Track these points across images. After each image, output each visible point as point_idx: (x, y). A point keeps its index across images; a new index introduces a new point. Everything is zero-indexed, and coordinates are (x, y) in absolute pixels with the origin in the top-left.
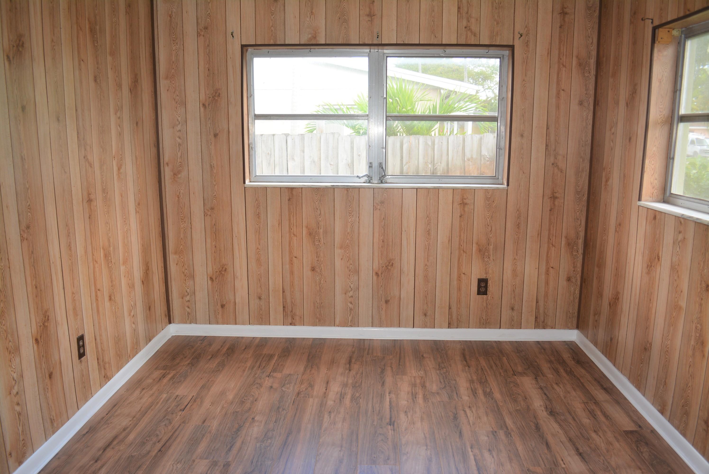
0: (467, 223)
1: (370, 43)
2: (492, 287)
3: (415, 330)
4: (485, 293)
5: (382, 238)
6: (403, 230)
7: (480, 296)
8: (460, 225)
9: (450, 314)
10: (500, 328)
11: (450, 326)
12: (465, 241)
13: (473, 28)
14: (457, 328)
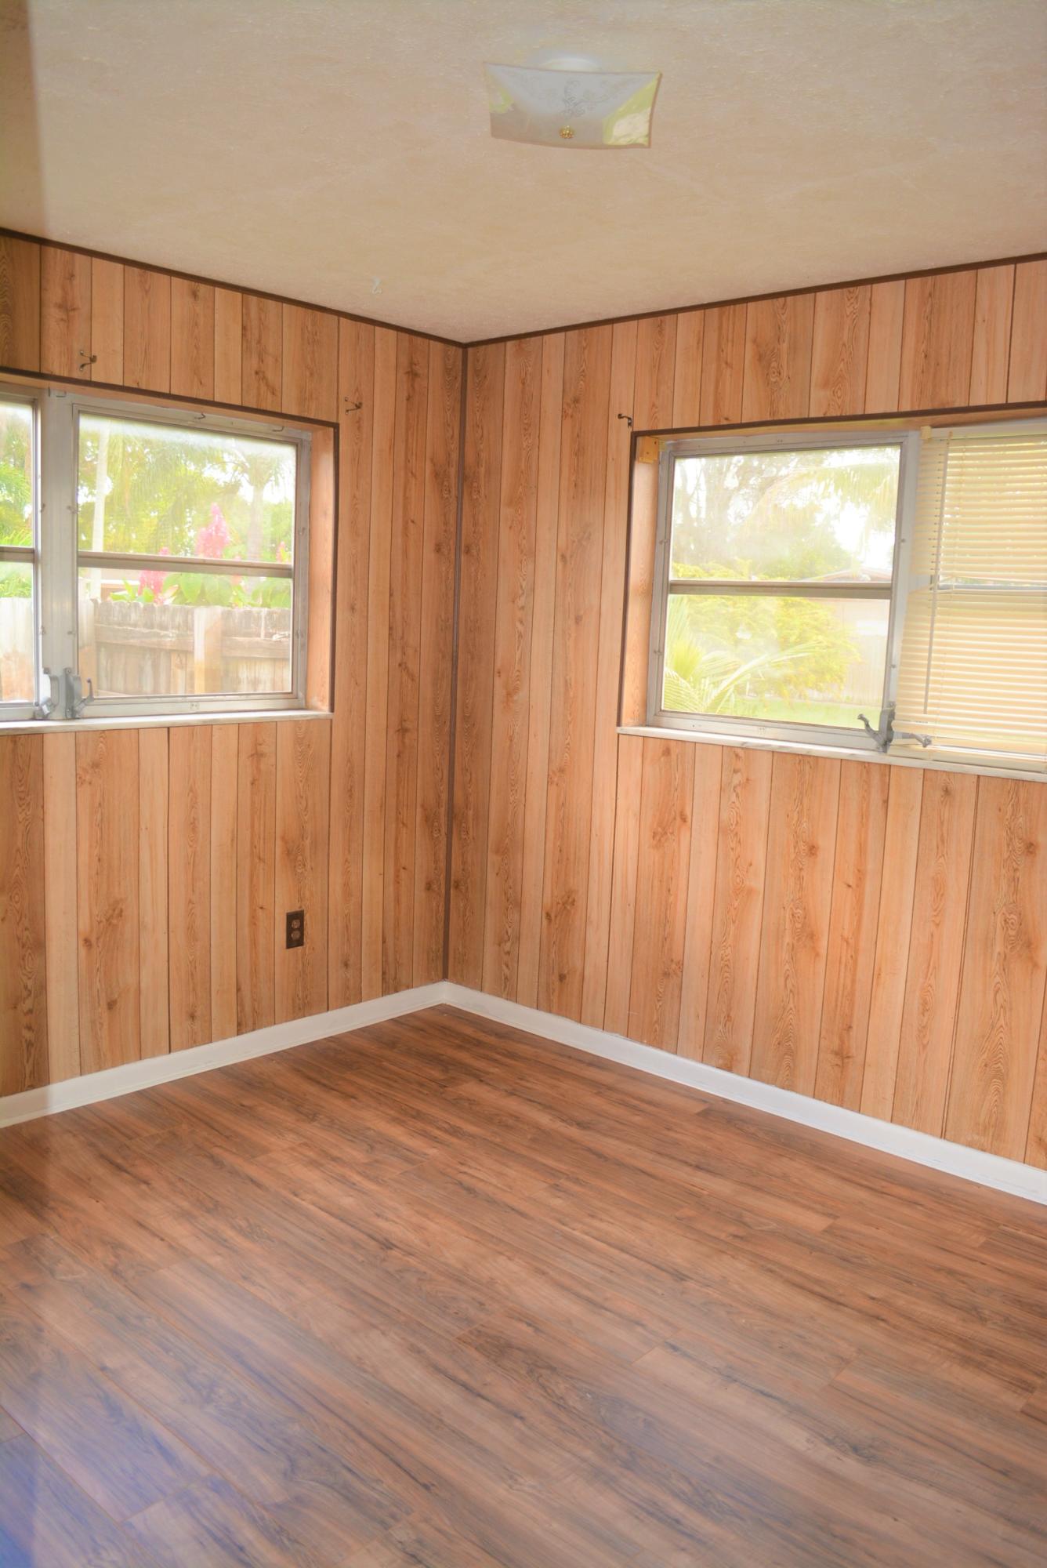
0: (265, 796)
1: (66, 375)
2: (312, 928)
3: (174, 1055)
4: (300, 942)
5: (96, 852)
6: (143, 827)
7: (291, 949)
8: (253, 802)
9: (240, 1003)
10: (328, 1010)
11: (240, 1029)
12: (262, 836)
13: (270, 376)
14: (254, 1030)
